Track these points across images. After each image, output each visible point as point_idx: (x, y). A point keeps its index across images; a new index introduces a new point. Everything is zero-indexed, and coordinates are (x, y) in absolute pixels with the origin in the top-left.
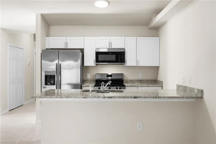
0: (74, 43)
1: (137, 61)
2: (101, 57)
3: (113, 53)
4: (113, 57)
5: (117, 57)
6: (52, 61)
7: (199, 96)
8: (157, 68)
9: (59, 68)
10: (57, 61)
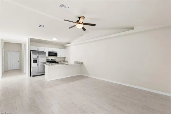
0: (41, 49)
1: (60, 56)
2: (50, 54)
3: (54, 53)
4: (54, 54)
5: (55, 54)
6: (36, 55)
7: (82, 63)
8: (65, 58)
9: (38, 57)
10: (38, 55)
